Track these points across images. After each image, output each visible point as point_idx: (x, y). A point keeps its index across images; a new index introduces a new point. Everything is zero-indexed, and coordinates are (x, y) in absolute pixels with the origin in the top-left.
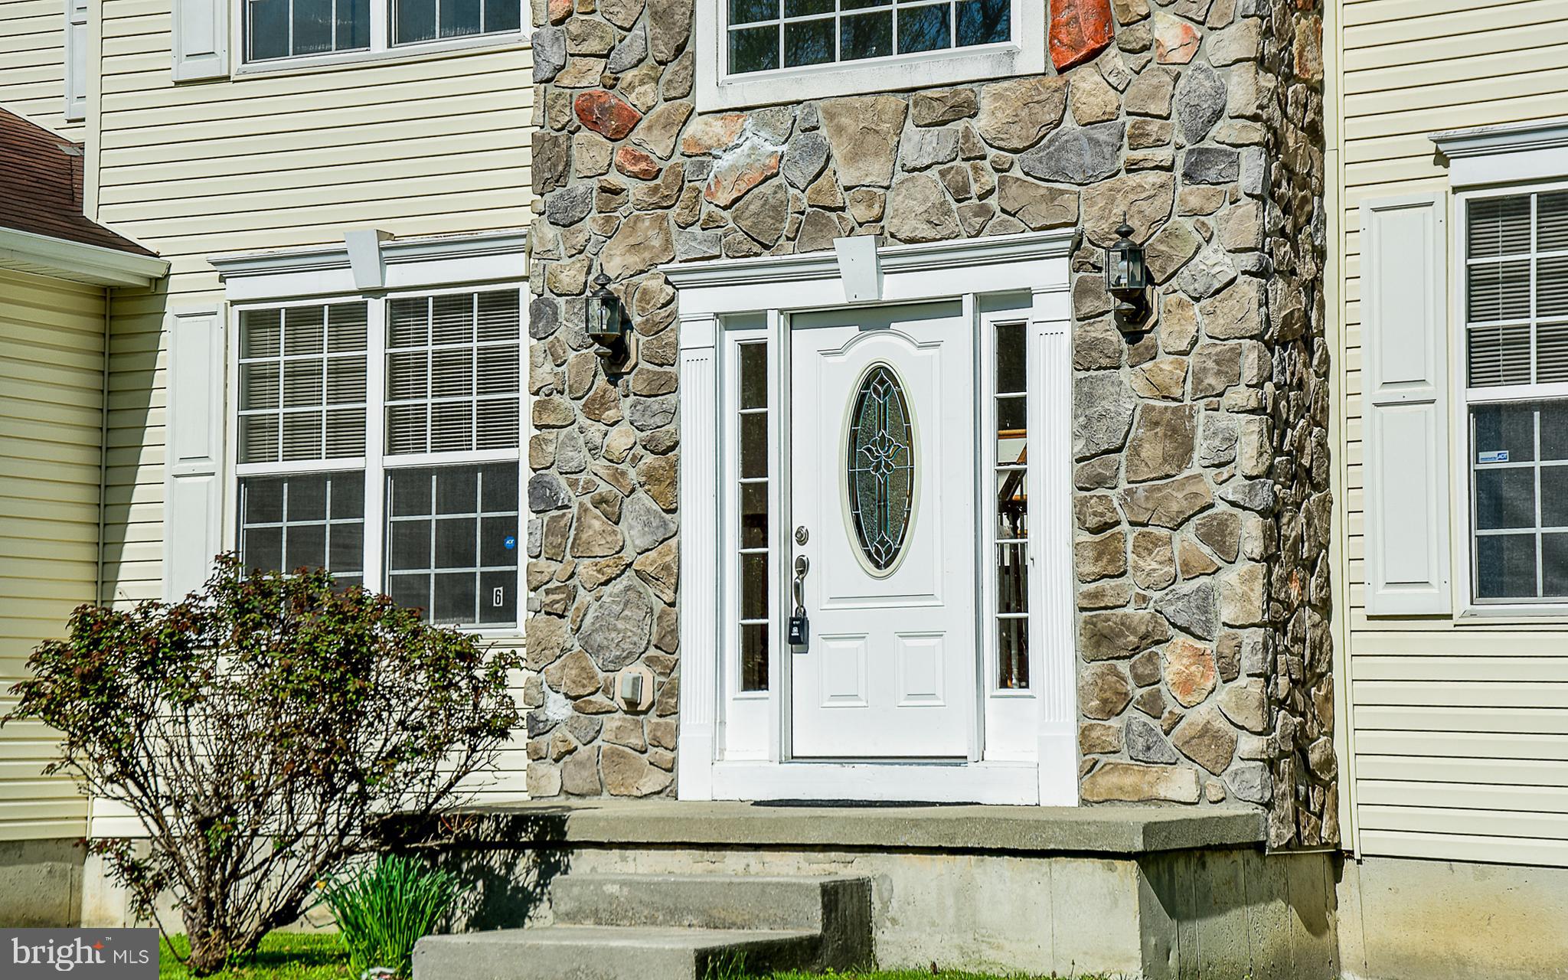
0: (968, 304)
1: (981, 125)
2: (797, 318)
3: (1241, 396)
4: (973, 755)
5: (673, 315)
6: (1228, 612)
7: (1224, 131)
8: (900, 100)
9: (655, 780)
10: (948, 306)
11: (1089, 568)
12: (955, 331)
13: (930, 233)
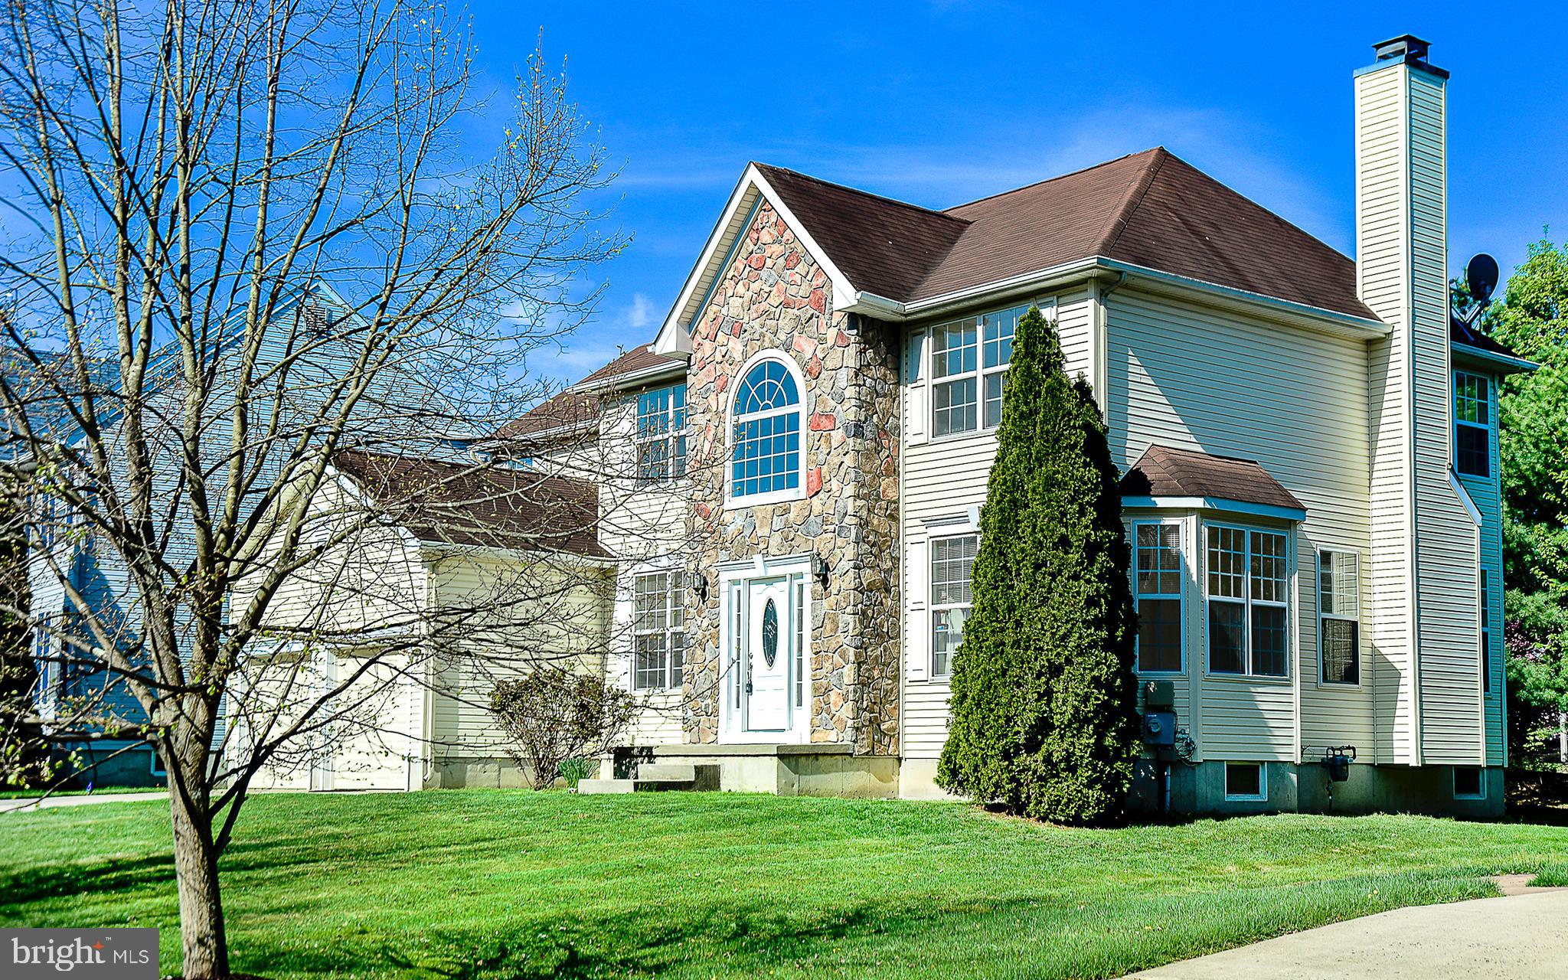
0: (788, 577)
1: (792, 516)
2: (751, 581)
3: (849, 609)
4: (787, 728)
5: (718, 581)
6: (846, 680)
7: (847, 520)
8: (773, 507)
9: (712, 738)
10: (783, 578)
11: (814, 667)
12: (785, 585)
13: (778, 553)
